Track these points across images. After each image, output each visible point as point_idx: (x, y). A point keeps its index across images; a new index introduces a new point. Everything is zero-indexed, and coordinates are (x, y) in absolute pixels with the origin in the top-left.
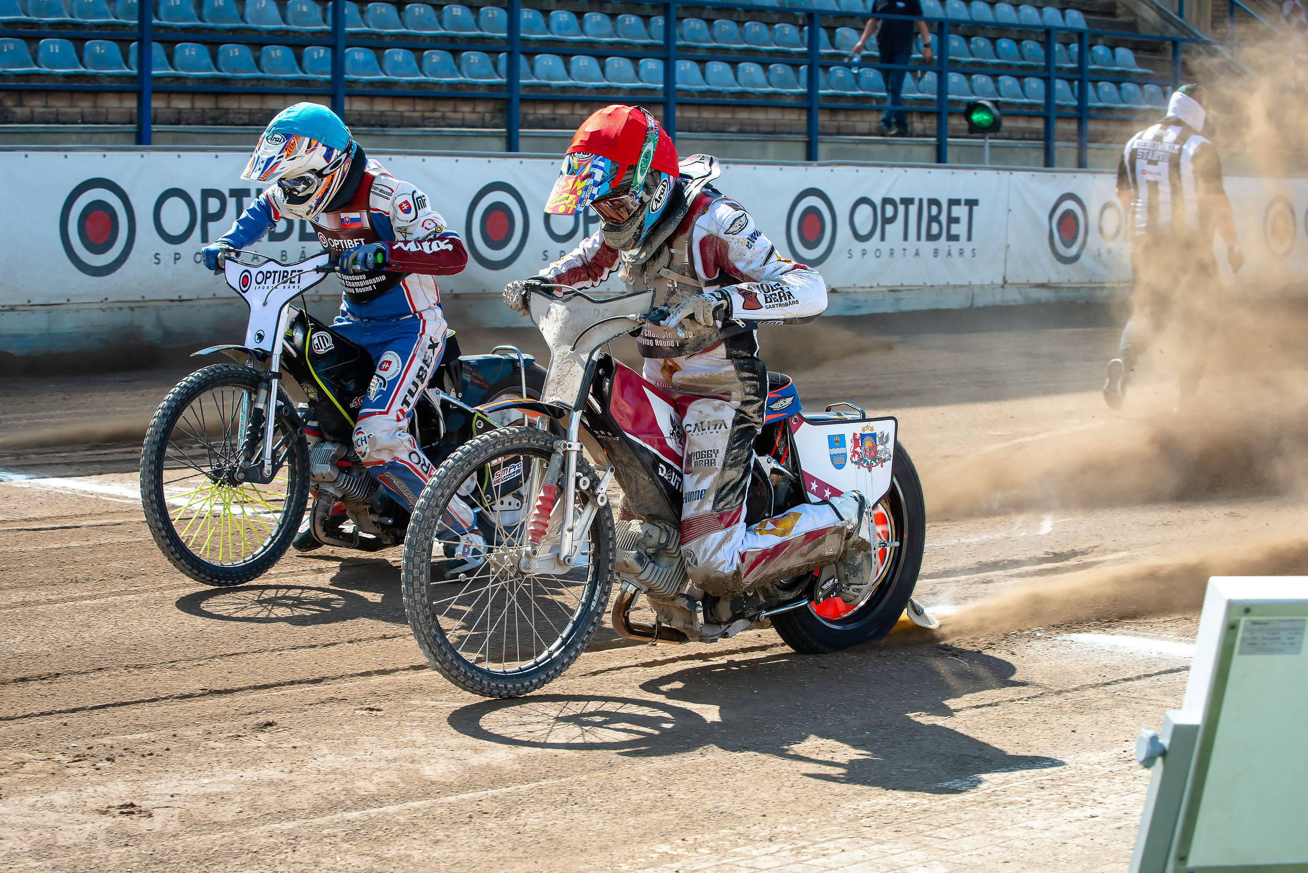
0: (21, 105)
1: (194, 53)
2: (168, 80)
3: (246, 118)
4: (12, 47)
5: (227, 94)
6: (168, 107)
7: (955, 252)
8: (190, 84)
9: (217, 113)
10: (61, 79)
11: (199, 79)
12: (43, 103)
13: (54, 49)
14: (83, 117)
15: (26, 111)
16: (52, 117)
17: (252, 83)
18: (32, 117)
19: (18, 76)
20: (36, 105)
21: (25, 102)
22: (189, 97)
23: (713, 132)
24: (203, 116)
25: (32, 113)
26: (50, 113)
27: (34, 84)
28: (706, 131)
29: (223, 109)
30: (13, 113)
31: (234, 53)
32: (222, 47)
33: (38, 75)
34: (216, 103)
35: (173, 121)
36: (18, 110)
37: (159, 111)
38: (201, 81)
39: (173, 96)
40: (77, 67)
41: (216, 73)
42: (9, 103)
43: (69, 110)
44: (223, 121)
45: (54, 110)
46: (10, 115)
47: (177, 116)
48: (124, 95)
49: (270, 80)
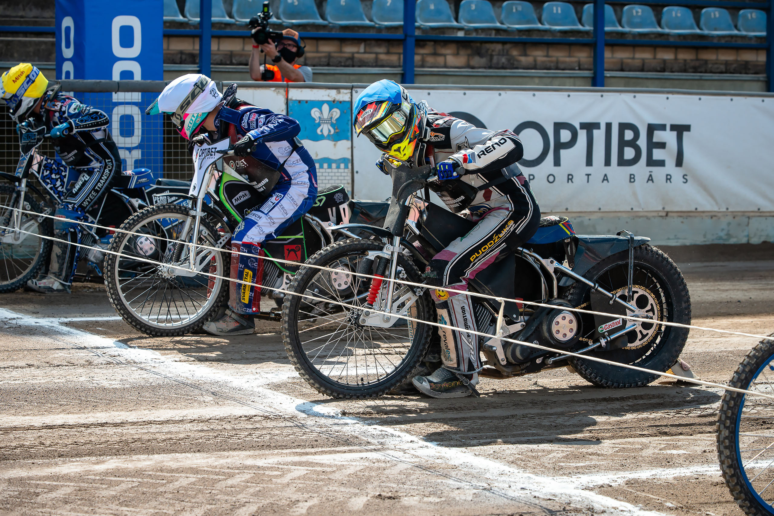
1: (679, 15)
2: (653, 36)
4: (520, 8)
5: (706, 48)
8: (672, 40)
9: (697, 64)
10: (559, 34)
11: (679, 35)
12: (545, 54)
13: (557, 10)
14: (579, 65)
16: (552, 65)
17: (727, 39)
18: (536, 65)
19: (520, 31)
20: (539, 55)
21: (529, 52)
22: (674, 50)
24: (685, 65)
27: (535, 37)
29: (702, 60)
31: (715, 15)
32: (704, 10)
33: (538, 30)
34: (697, 55)
35: (659, 69)
37: (646, 61)
38: (682, 38)
39: (658, 49)
40: (576, 25)
42: (515, 53)
43: (568, 59)
44: (703, 70)
46: (515, 63)
48: (615, 48)
49: (743, 37)
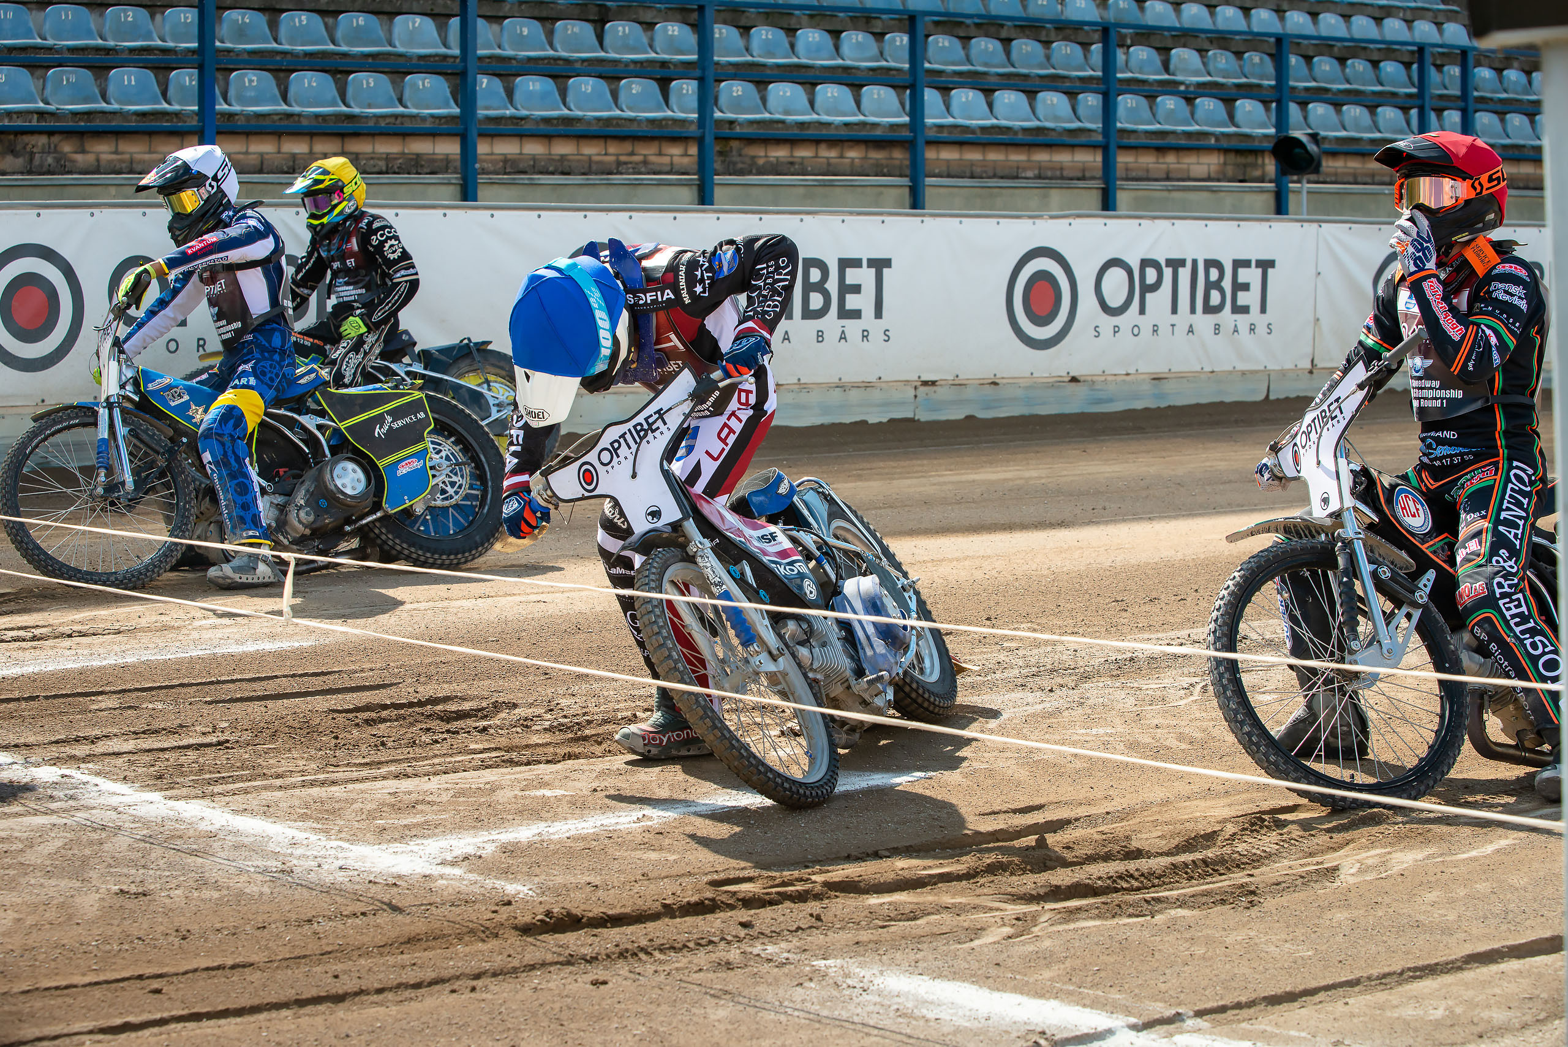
0: (83, 151)
3: (382, 165)
6: (279, 152)
7: (1244, 328)
15: (90, 158)
23: (1002, 178)
25: (98, 160)
26: (122, 161)
28: (994, 176)
30: (73, 161)
36: (79, 157)
41: (344, 109)
45: (127, 156)
47: (291, 163)
